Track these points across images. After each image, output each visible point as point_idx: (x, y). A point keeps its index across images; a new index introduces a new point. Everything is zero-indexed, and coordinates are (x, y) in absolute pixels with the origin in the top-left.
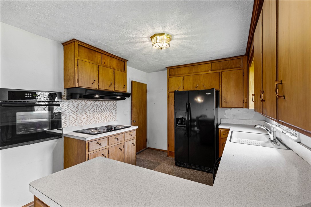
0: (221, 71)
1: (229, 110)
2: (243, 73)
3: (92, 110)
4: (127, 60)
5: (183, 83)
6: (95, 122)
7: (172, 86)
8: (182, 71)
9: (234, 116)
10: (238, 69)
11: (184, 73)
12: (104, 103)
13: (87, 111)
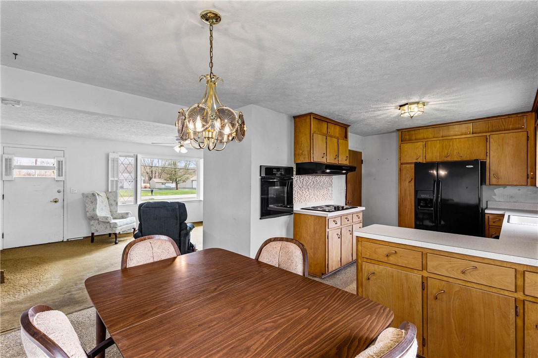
0: (488, 134)
1: (502, 188)
2: (528, 137)
3: (313, 187)
4: (349, 126)
5: (424, 152)
6: (315, 200)
7: (406, 156)
8: (422, 134)
9: (512, 197)
10: (519, 130)
11: (425, 137)
12: (322, 179)
13: (309, 187)
